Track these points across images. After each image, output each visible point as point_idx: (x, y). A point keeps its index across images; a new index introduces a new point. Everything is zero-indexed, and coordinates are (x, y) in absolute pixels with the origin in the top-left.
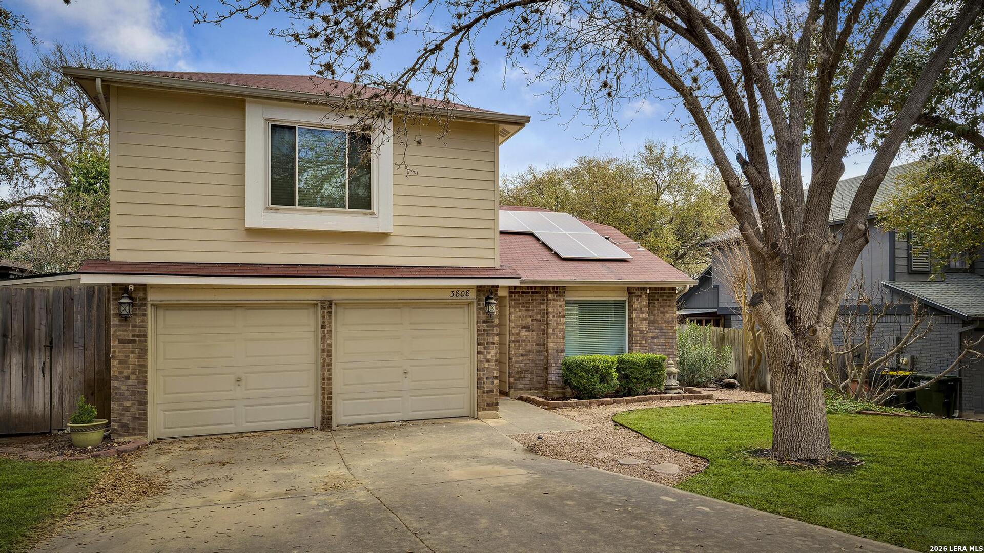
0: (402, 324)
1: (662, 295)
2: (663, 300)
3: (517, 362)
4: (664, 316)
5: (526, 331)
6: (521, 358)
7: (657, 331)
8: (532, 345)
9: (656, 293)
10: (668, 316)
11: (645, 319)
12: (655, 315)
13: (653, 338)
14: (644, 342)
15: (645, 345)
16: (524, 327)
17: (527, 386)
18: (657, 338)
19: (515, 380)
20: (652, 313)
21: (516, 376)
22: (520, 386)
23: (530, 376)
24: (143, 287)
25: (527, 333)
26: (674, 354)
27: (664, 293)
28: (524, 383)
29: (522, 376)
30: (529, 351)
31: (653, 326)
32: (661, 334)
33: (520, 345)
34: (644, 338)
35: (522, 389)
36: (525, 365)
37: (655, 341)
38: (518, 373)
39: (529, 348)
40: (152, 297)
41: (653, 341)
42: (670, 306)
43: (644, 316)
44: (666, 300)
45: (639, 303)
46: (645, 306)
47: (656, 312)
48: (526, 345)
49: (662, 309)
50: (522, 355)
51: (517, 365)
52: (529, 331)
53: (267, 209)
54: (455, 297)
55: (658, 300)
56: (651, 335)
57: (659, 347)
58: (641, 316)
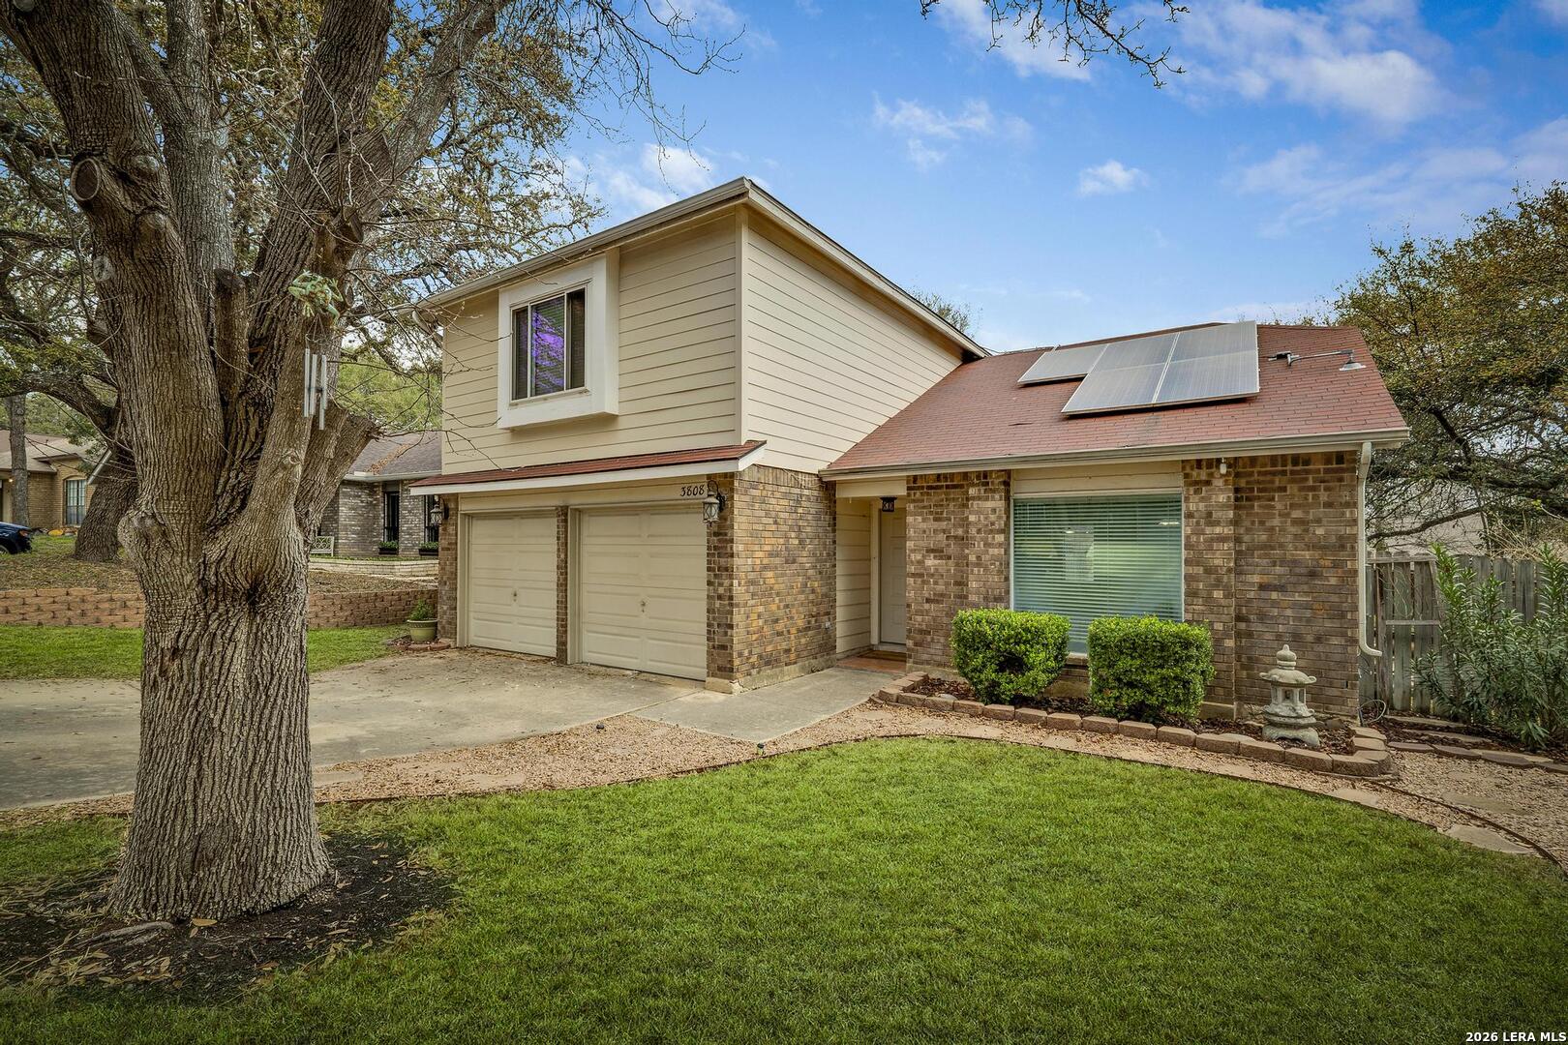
0: (639, 536)
1: (1298, 478)
2: (1301, 489)
3: (919, 612)
4: (1307, 531)
5: (935, 557)
6: (927, 606)
7: (1278, 569)
8: (947, 584)
9: (1274, 474)
10: (1320, 531)
11: (1222, 539)
12: (1272, 529)
13: (1263, 587)
14: (1218, 594)
15: (1224, 602)
16: (933, 551)
17: (938, 658)
18: (1281, 588)
19: (916, 644)
20: (1262, 523)
21: (918, 637)
22: (925, 657)
23: (942, 640)
24: (456, 495)
25: (937, 562)
26: (1344, 635)
27: (1307, 472)
28: (933, 651)
29: (929, 638)
30: (942, 595)
31: (1267, 556)
32: (1293, 579)
33: (923, 582)
34: (1217, 585)
35: (928, 662)
36: (934, 619)
37: (1274, 595)
38: (921, 631)
39: (941, 588)
40: (465, 507)
41: (1264, 595)
42: (1329, 505)
43: (1218, 530)
44: (1313, 489)
45: (1202, 499)
46: (1224, 506)
47: (1276, 522)
48: (936, 583)
49: (1297, 514)
50: (928, 601)
51: (919, 618)
52: (941, 558)
53: (511, 405)
54: (686, 496)
55: (1283, 489)
56: (1256, 579)
57: (1289, 612)
58: (1208, 530)
